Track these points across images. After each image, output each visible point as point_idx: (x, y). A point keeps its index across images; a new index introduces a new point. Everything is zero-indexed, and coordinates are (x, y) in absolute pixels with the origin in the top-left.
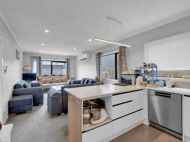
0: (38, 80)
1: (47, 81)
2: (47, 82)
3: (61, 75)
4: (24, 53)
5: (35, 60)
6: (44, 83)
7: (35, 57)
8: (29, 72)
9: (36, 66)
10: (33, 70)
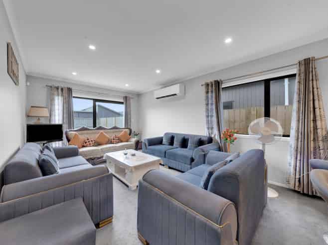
0: (69, 140)
1: (89, 142)
2: (90, 144)
3: (115, 128)
4: (28, 77)
5: (58, 95)
6: (83, 146)
7: (57, 88)
8: (43, 122)
9: (61, 108)
10: (53, 118)
